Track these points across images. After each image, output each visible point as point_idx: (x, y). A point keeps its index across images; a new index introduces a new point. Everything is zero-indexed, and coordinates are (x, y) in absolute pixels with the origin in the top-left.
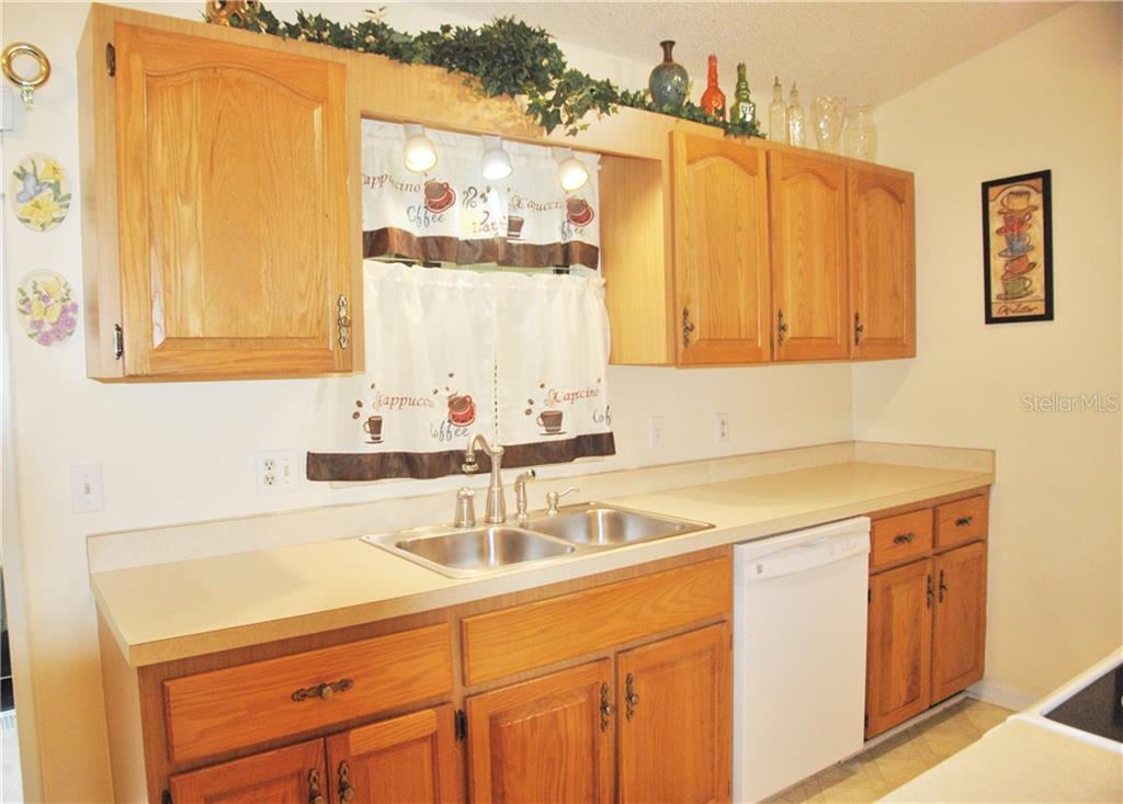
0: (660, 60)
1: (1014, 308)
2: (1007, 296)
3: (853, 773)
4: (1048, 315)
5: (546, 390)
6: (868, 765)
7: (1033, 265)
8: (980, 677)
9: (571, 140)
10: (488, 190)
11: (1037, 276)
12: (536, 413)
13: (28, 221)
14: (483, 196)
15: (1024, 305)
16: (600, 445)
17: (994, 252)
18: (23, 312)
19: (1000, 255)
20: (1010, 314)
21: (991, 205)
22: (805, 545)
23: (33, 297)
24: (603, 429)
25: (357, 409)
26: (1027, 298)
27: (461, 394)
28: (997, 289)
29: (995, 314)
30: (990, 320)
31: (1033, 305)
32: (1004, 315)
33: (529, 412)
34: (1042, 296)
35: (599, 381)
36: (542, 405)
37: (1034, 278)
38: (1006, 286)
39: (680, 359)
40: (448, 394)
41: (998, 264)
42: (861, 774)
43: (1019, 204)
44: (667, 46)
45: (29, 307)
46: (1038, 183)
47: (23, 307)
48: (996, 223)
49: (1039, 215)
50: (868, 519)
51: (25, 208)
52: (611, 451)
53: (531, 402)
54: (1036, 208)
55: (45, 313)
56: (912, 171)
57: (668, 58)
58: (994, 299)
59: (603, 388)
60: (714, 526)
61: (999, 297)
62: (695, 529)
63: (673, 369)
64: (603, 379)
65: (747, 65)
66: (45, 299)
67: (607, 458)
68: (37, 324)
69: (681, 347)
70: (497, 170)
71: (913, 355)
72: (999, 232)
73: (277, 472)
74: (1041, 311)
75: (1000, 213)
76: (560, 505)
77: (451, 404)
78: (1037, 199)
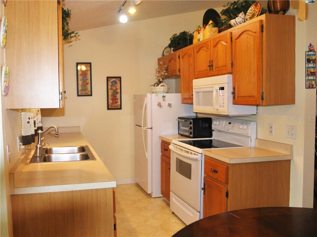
1: (84, 93)
2: (82, 90)
4: (91, 95)
7: (88, 83)
11: (89, 86)
15: (86, 92)
17: (79, 79)
19: (81, 80)
21: (78, 68)
24: (40, 125)
26: (87, 91)
28: (80, 88)
29: (79, 94)
31: (88, 92)
32: (81, 94)
34: (90, 90)
35: (39, 111)
38: (82, 87)
41: (80, 82)
46: (89, 65)
48: (80, 73)
49: (89, 72)
54: (89, 70)
58: (79, 91)
59: (39, 113)
61: (80, 90)
72: (80, 75)
75: (80, 70)
78: (89, 68)
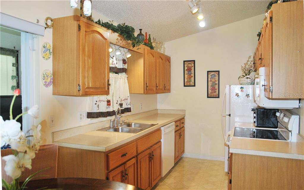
0: (139, 33)
2: (187, 82)
3: (172, 170)
4: (194, 86)
5: (120, 98)
6: (174, 169)
7: (192, 77)
8: (184, 152)
9: (137, 51)
10: (113, 57)
11: (193, 78)
12: (118, 103)
13: (44, 58)
14: (112, 57)
15: (190, 84)
16: (128, 110)
17: (185, 74)
18: (44, 79)
19: (187, 74)
20: (188, 85)
21: (185, 65)
22: (169, 127)
23: (45, 76)
24: (129, 106)
25: (96, 103)
26: (191, 82)
27: (109, 99)
28: (186, 80)
29: (185, 85)
30: (185, 86)
33: (117, 103)
34: (194, 82)
35: (128, 97)
36: (120, 102)
37: (192, 79)
38: (187, 80)
39: (145, 93)
40: (107, 99)
41: (186, 76)
42: (173, 171)
43: (190, 65)
44: (141, 30)
45: (45, 78)
46: (193, 62)
47: (43, 78)
48: (186, 68)
49: (193, 68)
50: (174, 122)
51: (44, 54)
52: (130, 111)
53: (117, 101)
54: (193, 67)
55: (47, 80)
56: (170, 56)
57: (141, 32)
58: (185, 82)
59: (129, 98)
60: (158, 124)
62: (155, 125)
63: (144, 95)
64: (129, 96)
65: (151, 35)
66: (47, 76)
67: (129, 113)
68: (46, 82)
69: (145, 90)
70: (118, 53)
71: (170, 92)
72: (186, 70)
73: (82, 116)
74: (193, 85)
75: (187, 67)
76: (125, 122)
77: (107, 102)
78: (193, 65)
